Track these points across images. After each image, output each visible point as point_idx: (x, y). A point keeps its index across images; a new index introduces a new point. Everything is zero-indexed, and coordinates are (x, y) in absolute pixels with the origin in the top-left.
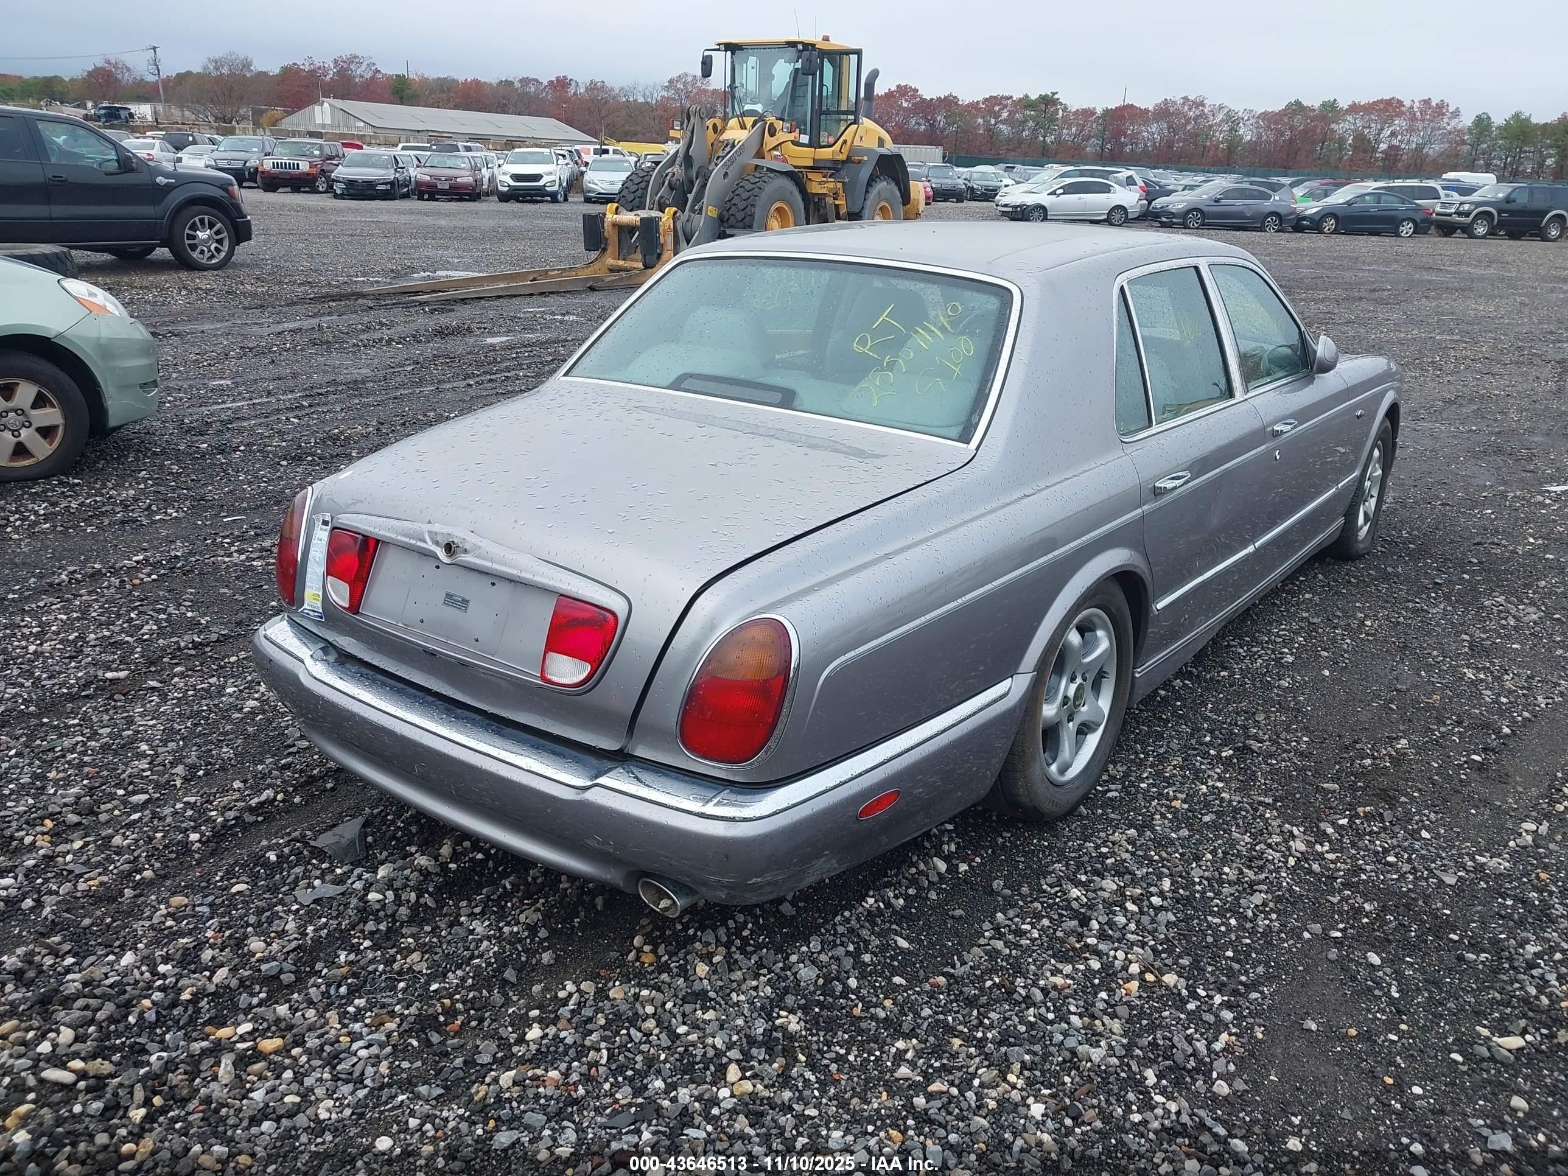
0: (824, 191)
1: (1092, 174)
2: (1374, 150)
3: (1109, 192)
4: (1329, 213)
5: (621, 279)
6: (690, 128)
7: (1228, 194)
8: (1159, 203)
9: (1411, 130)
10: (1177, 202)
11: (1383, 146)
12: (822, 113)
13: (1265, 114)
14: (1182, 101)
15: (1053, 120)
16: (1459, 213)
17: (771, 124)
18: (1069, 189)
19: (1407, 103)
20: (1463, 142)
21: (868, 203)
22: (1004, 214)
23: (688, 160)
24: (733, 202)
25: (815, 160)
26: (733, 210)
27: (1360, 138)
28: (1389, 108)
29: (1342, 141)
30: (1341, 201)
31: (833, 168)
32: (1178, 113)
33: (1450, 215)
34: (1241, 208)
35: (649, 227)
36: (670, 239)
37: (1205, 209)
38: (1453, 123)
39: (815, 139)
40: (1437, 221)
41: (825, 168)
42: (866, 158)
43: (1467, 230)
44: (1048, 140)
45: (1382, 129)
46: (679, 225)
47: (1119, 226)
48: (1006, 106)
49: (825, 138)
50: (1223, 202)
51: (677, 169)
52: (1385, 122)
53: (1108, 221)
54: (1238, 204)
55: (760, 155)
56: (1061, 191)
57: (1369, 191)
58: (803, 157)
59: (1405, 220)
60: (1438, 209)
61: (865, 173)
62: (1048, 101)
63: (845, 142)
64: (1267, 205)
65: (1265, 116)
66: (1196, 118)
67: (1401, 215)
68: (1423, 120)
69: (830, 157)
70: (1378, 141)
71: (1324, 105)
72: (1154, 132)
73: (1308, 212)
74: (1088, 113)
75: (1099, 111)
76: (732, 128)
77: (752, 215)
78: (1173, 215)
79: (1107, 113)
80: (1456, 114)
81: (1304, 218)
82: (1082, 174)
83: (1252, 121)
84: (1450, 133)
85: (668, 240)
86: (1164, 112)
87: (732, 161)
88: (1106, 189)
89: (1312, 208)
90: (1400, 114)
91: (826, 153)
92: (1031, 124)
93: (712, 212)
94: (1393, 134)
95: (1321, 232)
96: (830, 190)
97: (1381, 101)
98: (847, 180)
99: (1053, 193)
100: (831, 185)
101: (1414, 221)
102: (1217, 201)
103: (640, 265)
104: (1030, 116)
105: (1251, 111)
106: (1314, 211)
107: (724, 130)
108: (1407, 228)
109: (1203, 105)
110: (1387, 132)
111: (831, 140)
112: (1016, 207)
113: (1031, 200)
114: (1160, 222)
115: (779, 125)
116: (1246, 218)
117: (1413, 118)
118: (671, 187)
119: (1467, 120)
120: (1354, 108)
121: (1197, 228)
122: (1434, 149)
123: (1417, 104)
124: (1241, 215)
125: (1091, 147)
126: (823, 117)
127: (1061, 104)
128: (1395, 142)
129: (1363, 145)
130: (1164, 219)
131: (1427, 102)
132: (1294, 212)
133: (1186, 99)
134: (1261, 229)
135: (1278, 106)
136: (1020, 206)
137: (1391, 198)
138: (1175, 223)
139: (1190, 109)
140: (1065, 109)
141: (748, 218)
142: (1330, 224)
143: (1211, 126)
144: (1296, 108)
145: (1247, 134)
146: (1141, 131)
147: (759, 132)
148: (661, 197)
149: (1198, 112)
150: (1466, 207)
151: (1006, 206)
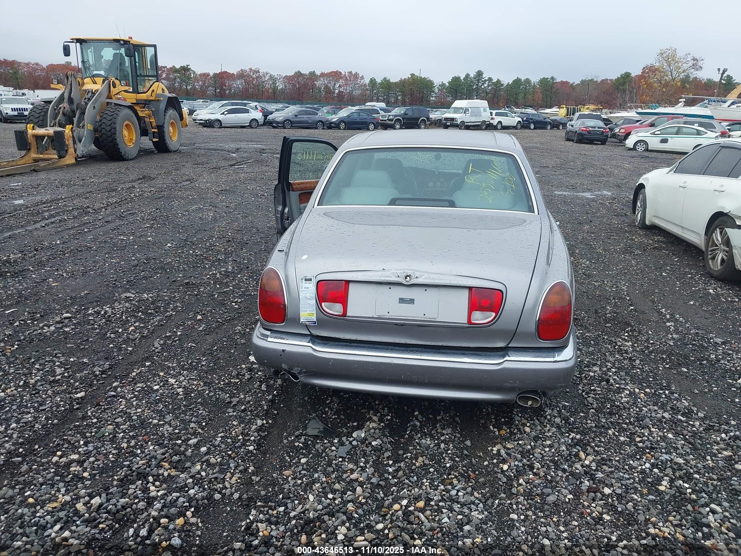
0: (144, 115)
1: (236, 104)
2: (334, 93)
3: (248, 113)
4: (341, 121)
5: (49, 164)
6: (69, 83)
7: (300, 113)
8: (270, 117)
9: (346, 85)
10: (278, 116)
11: (337, 91)
12: (137, 76)
13: (286, 76)
14: (249, 70)
15: (189, 78)
16: (389, 120)
17: (113, 82)
18: (230, 112)
19: (343, 73)
20: (367, 90)
21: (166, 120)
22: (200, 124)
23: (71, 101)
24: (102, 121)
25: (137, 100)
26: (103, 126)
27: (327, 87)
28: (336, 75)
29: (320, 89)
30: (345, 115)
31: (145, 103)
32: (248, 76)
33: (385, 121)
34: (306, 119)
35: (59, 136)
36: (71, 142)
37: (292, 120)
38: (362, 81)
39: (136, 89)
40: (381, 123)
41: (141, 104)
42: (162, 99)
43: (392, 127)
44: (189, 88)
45: (335, 84)
46: (75, 134)
47: (256, 128)
48: (164, 71)
49: (141, 89)
50: (299, 116)
51: (65, 104)
52: (336, 81)
53: (250, 126)
54: (305, 118)
55: (109, 97)
56: (226, 113)
57: (354, 111)
58: (131, 98)
59: (370, 123)
60: (381, 118)
61: (163, 106)
62: (185, 69)
63: (153, 91)
64: (317, 118)
65: (286, 77)
66: (257, 78)
67: (368, 121)
68: (350, 80)
69: (146, 98)
70: (334, 89)
71: (310, 73)
72: (239, 84)
73: (333, 120)
74: (206, 75)
75: (211, 74)
76: (88, 83)
77: (115, 128)
78: (278, 123)
79: (215, 75)
80: (362, 78)
81: (332, 123)
82: (233, 104)
83: (281, 80)
84: (362, 86)
85: (69, 142)
86: (242, 75)
87: (96, 100)
88: (247, 111)
89: (334, 118)
90: (342, 78)
91: (143, 96)
92: (178, 80)
93: (90, 127)
94: (340, 86)
95: (340, 129)
96: (146, 114)
97: (333, 72)
98: (153, 109)
99: (223, 114)
100: (146, 112)
101: (373, 123)
102: (296, 116)
103: (56, 157)
104: (177, 76)
105: (280, 75)
106: (336, 120)
107: (83, 84)
108: (372, 126)
109: (259, 72)
110: (337, 85)
111: (145, 90)
112: (206, 121)
113: (213, 117)
114: (272, 126)
115: (117, 82)
116: (309, 123)
117: (346, 79)
118: (64, 114)
119: (367, 81)
120: (323, 75)
121: (290, 128)
122: (357, 93)
123: (347, 74)
124: (307, 122)
125: (210, 91)
126: (138, 78)
127: (192, 70)
128: (341, 90)
129: (328, 91)
130: (275, 125)
131: (350, 73)
132: (328, 121)
133: (251, 69)
134: (316, 128)
135: (291, 73)
136: (208, 120)
137: (363, 114)
138: (280, 127)
139: (253, 74)
140: (194, 73)
141: (113, 130)
142: (343, 125)
143: (264, 82)
144: (299, 74)
145: (280, 86)
146: (233, 84)
147: (107, 85)
148: (60, 120)
149: (257, 75)
150: (391, 117)
151: (201, 120)
